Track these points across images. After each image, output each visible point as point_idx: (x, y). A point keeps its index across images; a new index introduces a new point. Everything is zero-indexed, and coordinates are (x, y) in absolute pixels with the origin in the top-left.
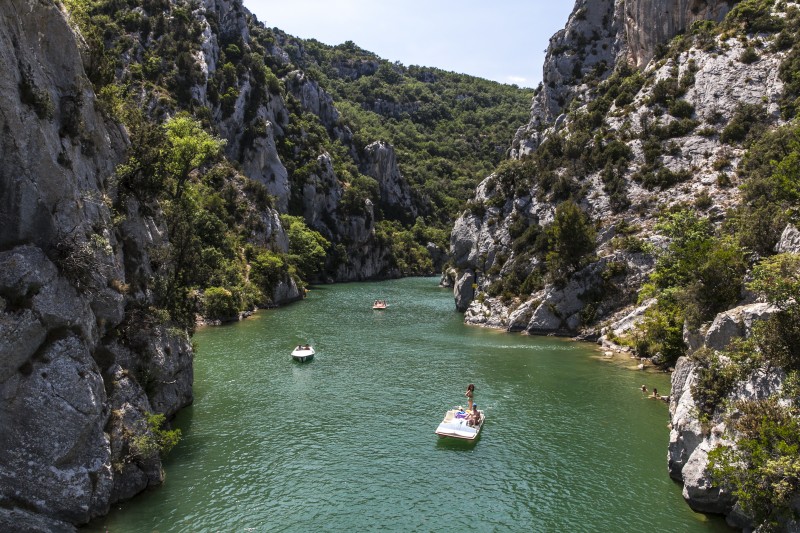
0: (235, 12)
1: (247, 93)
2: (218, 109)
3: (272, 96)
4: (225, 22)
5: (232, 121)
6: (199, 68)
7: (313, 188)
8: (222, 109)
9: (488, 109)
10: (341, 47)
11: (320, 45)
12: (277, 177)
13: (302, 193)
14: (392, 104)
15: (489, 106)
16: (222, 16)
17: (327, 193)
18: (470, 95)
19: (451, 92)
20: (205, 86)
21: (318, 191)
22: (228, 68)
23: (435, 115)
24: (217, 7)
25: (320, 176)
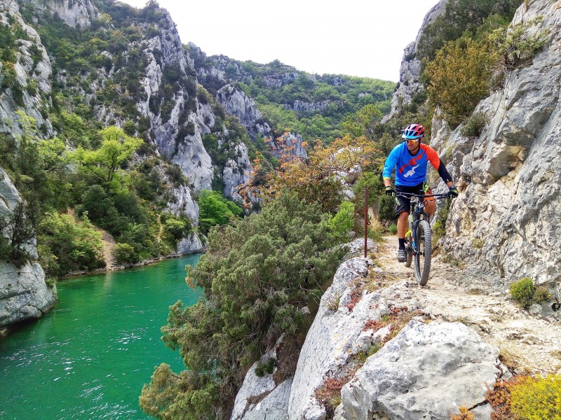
0: (175, 48)
1: (181, 104)
2: (158, 117)
3: (201, 105)
4: (169, 55)
5: (169, 125)
6: (143, 90)
7: (230, 170)
8: (161, 117)
9: (383, 102)
10: (271, 65)
11: (254, 65)
12: (203, 163)
13: (222, 173)
14: (307, 104)
15: (384, 100)
16: (166, 51)
17: (242, 174)
18: (369, 92)
19: (354, 91)
20: (148, 102)
21: (234, 171)
22: (168, 88)
23: (340, 110)
24: (163, 46)
25: (237, 162)
